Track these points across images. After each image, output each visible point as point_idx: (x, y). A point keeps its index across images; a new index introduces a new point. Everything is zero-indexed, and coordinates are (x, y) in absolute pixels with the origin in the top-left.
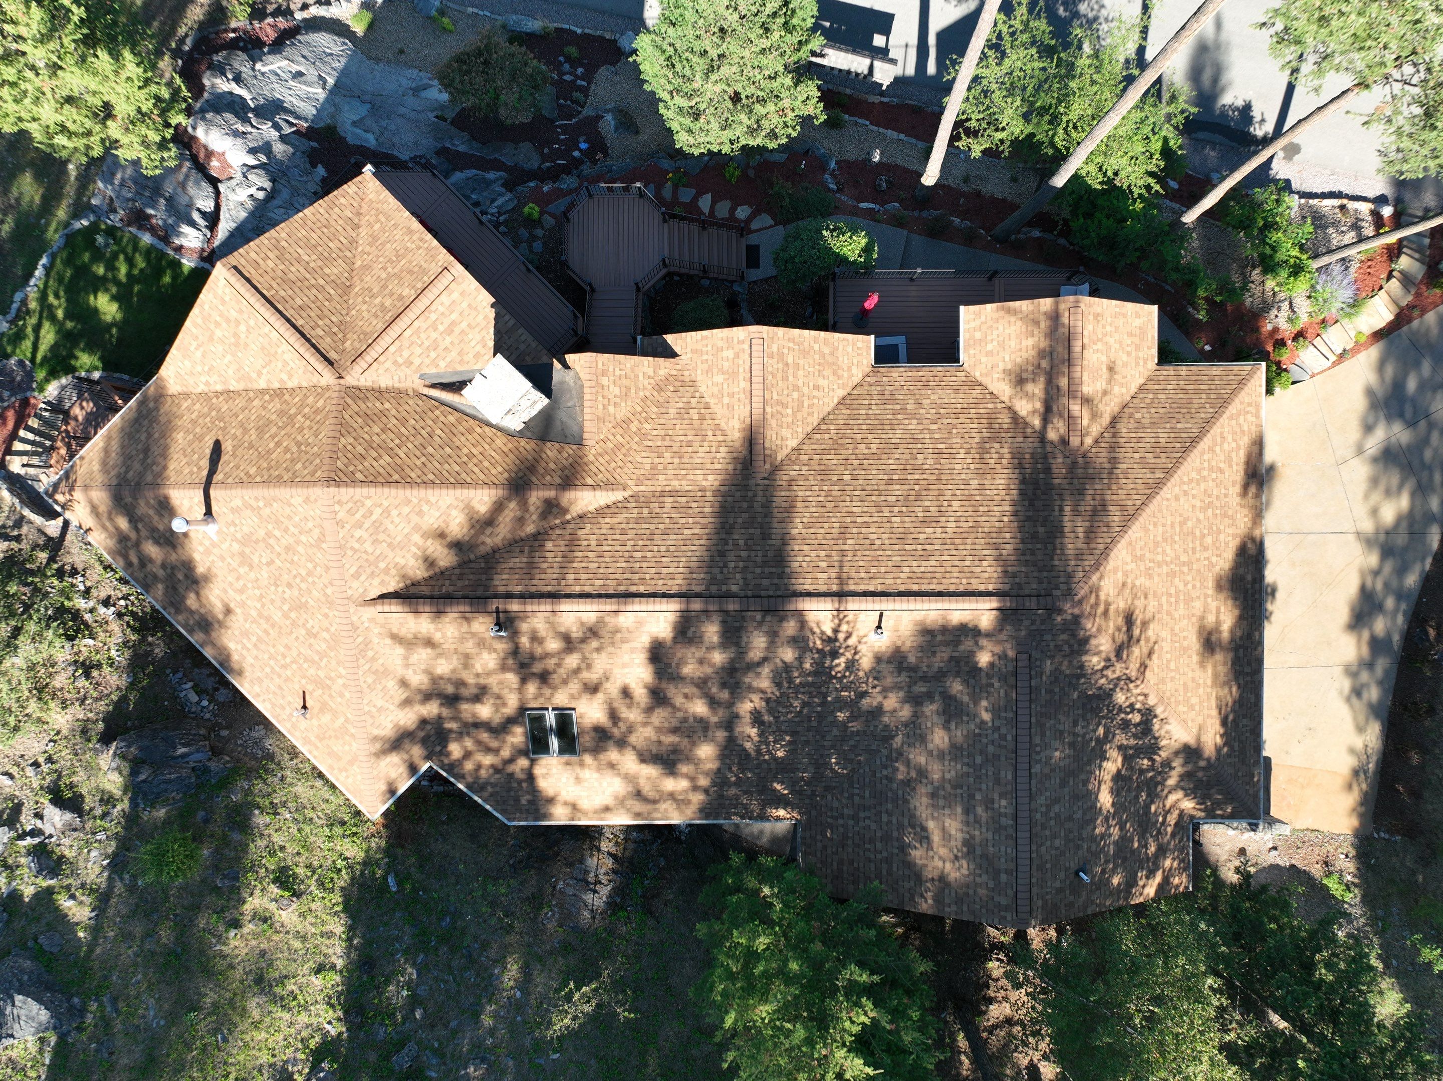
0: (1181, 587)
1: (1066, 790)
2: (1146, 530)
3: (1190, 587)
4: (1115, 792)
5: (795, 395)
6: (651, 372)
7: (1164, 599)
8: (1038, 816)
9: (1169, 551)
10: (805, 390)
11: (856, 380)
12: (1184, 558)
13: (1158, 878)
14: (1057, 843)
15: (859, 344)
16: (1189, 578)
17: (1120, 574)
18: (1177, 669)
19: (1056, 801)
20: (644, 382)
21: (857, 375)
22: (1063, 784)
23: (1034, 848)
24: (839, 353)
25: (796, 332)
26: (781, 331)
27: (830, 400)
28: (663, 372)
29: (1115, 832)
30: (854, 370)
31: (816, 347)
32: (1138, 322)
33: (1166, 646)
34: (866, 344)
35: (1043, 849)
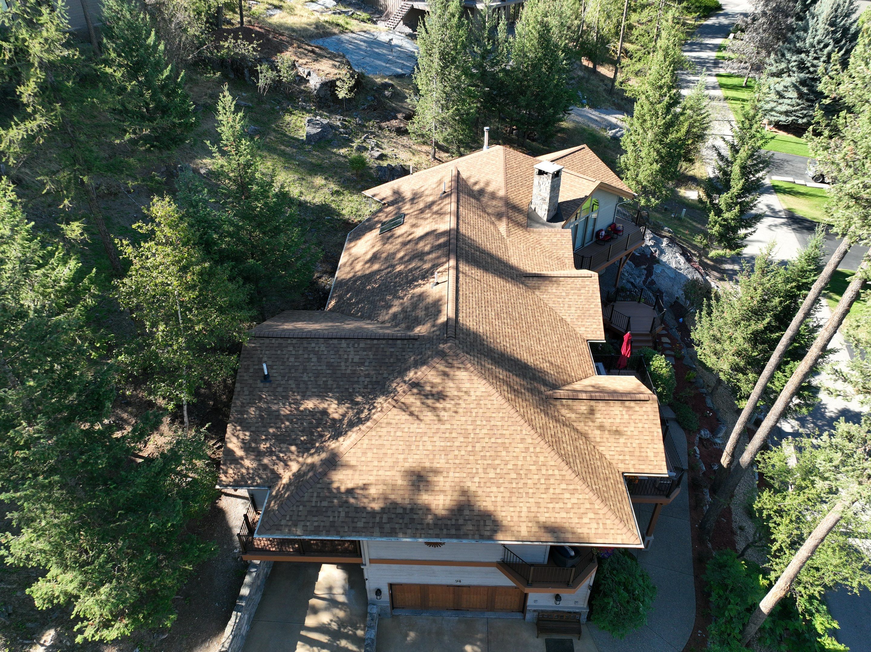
0: (457, 444)
1: (325, 367)
2: (499, 410)
3: (456, 452)
4: (312, 413)
5: (564, 294)
6: (566, 255)
7: (448, 426)
8: (313, 345)
9: (485, 431)
10: (567, 300)
11: (577, 329)
12: (478, 447)
13: (240, 453)
14: (292, 359)
15: (598, 333)
16: (463, 453)
17: (468, 385)
18: (396, 438)
19: (319, 359)
20: (561, 252)
21: (581, 331)
22: (329, 365)
23: (294, 341)
24: (591, 320)
25: (599, 295)
26: (597, 286)
27: (563, 313)
28: (567, 261)
29: (285, 411)
30: (583, 329)
31: (592, 306)
32: (651, 454)
33: (415, 427)
34: (600, 336)
35: (291, 348)
